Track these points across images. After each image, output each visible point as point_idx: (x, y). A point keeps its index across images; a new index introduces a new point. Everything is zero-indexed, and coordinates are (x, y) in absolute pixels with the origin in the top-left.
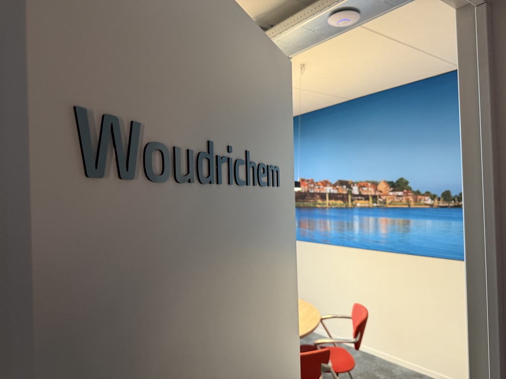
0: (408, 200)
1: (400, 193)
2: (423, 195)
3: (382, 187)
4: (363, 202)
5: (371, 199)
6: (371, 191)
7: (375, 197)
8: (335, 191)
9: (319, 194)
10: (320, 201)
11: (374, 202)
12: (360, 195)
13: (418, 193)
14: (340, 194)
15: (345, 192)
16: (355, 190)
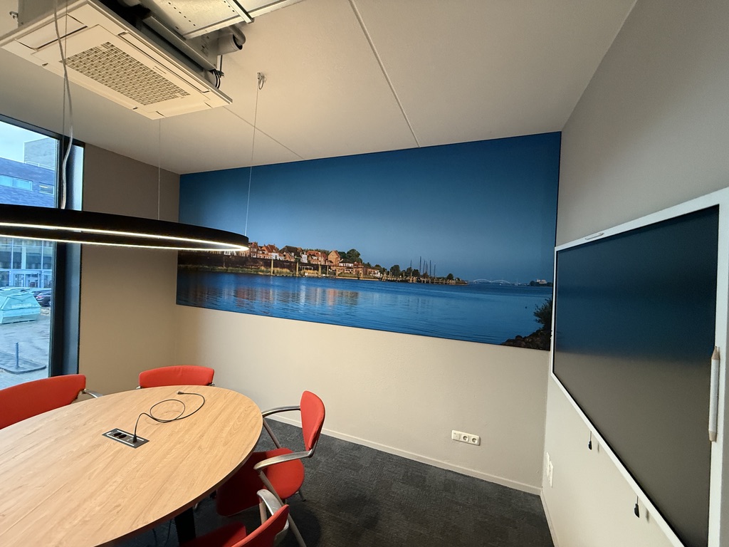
0: (358, 273)
1: (350, 265)
2: (373, 268)
3: (332, 257)
4: (311, 271)
5: (320, 269)
6: (321, 261)
7: (324, 267)
8: (282, 258)
9: (263, 259)
10: (263, 268)
11: (322, 273)
12: (309, 264)
13: (368, 266)
14: (287, 262)
15: (293, 260)
16: (304, 259)
